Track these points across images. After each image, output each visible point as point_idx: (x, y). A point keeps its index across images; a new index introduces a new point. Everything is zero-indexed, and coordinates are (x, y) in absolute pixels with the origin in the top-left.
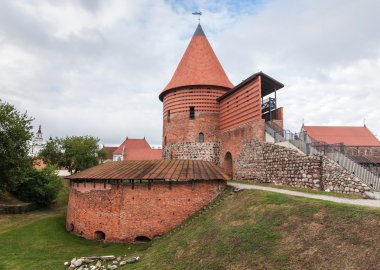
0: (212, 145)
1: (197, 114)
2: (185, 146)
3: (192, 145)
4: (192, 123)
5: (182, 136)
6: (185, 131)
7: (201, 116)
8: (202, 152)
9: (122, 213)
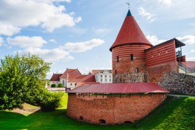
0: (143, 74)
1: (134, 58)
2: (129, 75)
3: (133, 74)
4: (132, 63)
5: (127, 70)
6: (128, 67)
7: (137, 59)
8: (138, 78)
9: (115, 110)
